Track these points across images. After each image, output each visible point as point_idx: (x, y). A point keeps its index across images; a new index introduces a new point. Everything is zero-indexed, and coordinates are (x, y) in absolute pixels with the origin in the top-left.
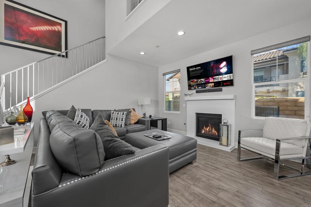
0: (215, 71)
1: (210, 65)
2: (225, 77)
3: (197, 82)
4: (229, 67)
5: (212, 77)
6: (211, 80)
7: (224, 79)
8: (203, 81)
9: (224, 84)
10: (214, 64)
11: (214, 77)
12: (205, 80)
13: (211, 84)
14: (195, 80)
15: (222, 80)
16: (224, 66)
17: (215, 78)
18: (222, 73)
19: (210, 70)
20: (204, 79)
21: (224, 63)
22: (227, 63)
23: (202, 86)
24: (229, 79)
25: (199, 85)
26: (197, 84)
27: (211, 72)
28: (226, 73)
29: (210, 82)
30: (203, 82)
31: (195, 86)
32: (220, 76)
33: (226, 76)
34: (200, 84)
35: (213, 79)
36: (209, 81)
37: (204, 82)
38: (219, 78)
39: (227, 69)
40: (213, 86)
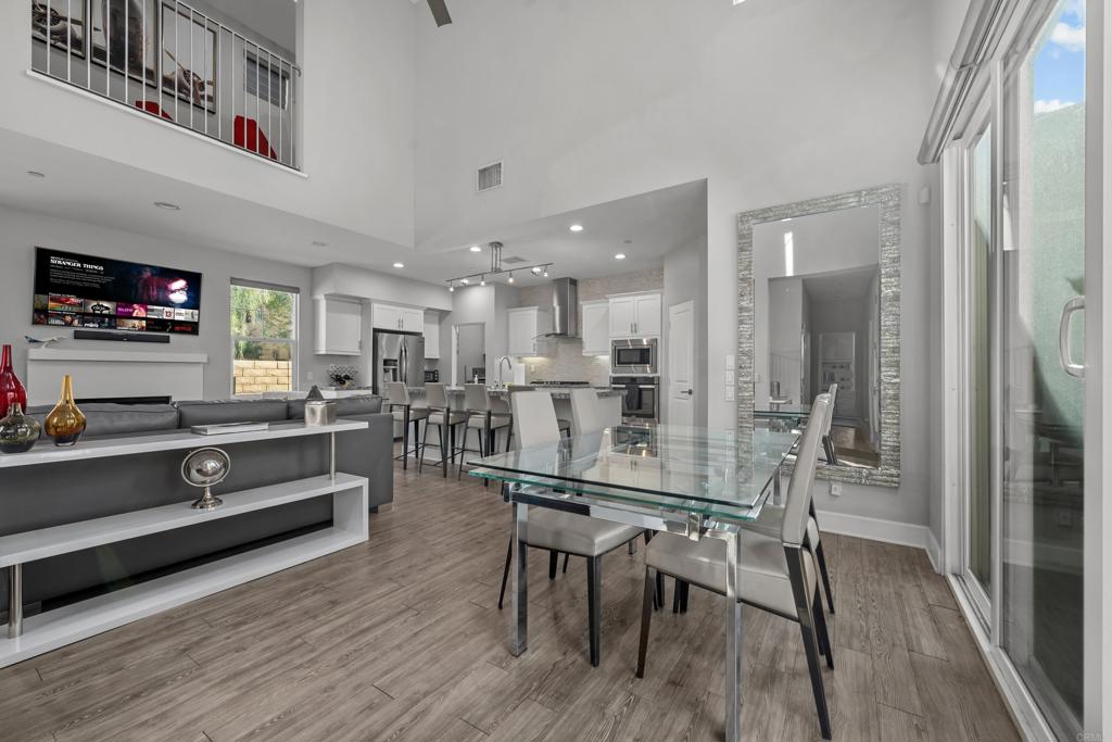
0: (155, 293)
1: (140, 273)
2: (180, 314)
3: (80, 305)
4: (192, 295)
5: (143, 304)
6: (138, 311)
7: (177, 318)
8: (107, 308)
9: (177, 328)
10: (152, 275)
11: (149, 307)
12: (118, 306)
13: (136, 322)
14: (74, 300)
15: (171, 318)
16: (182, 289)
17: (152, 310)
18: (173, 303)
19: (140, 286)
20: (115, 304)
21: (181, 283)
22: (188, 284)
23: (103, 322)
24: (189, 319)
25: (85, 317)
26: (77, 313)
27: (140, 291)
28: (183, 306)
29: (134, 315)
30: (105, 312)
31: (68, 319)
32: (167, 309)
33: (183, 311)
34: (94, 315)
35: (147, 310)
36: (132, 313)
37: (113, 313)
38: (163, 313)
39: (189, 297)
40: (143, 327)
